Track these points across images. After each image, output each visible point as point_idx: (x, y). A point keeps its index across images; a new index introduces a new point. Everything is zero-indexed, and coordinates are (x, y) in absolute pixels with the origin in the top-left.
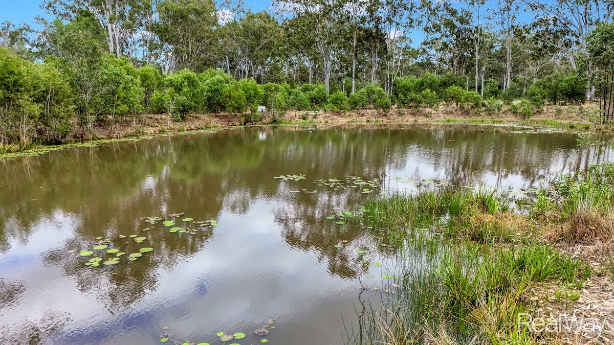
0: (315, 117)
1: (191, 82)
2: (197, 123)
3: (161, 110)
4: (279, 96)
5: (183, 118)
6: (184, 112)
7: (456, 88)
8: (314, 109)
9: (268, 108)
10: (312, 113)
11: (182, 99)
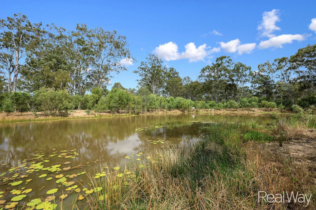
0: (211, 111)
1: (172, 100)
2: (173, 111)
3: (164, 108)
4: (199, 104)
5: (169, 110)
6: (170, 108)
7: (265, 101)
8: (210, 108)
9: (195, 108)
10: (210, 109)
11: (169, 104)
